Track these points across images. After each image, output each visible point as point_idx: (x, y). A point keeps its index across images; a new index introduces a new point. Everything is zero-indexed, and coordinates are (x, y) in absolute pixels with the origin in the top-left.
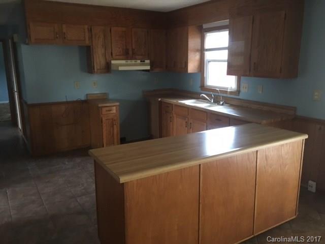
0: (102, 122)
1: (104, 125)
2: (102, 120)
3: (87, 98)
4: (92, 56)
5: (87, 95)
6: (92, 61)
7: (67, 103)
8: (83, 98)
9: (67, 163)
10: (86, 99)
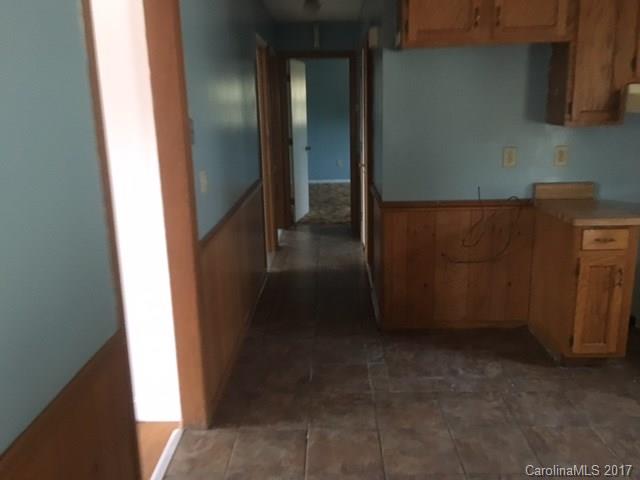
0: (577, 272)
1: (582, 281)
2: (578, 266)
3: (534, 194)
4: (570, 73)
5: (535, 185)
6: (569, 86)
7: (480, 204)
8: (521, 192)
9: (461, 372)
10: (530, 196)
